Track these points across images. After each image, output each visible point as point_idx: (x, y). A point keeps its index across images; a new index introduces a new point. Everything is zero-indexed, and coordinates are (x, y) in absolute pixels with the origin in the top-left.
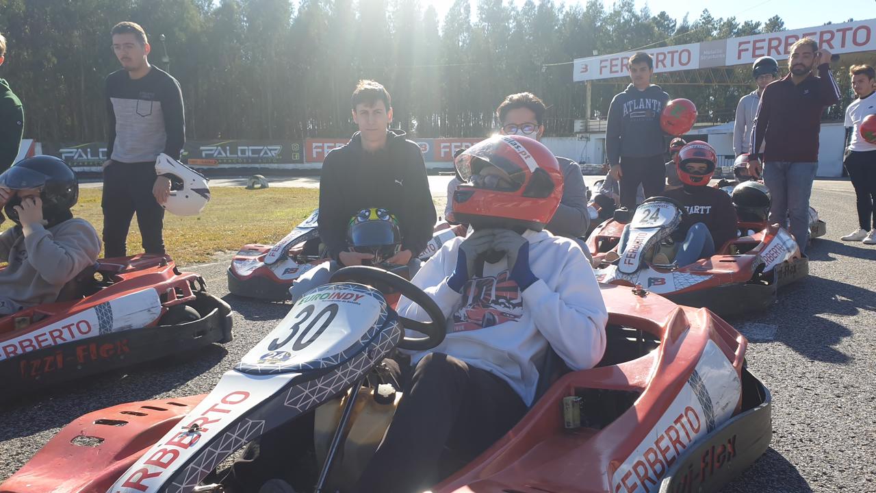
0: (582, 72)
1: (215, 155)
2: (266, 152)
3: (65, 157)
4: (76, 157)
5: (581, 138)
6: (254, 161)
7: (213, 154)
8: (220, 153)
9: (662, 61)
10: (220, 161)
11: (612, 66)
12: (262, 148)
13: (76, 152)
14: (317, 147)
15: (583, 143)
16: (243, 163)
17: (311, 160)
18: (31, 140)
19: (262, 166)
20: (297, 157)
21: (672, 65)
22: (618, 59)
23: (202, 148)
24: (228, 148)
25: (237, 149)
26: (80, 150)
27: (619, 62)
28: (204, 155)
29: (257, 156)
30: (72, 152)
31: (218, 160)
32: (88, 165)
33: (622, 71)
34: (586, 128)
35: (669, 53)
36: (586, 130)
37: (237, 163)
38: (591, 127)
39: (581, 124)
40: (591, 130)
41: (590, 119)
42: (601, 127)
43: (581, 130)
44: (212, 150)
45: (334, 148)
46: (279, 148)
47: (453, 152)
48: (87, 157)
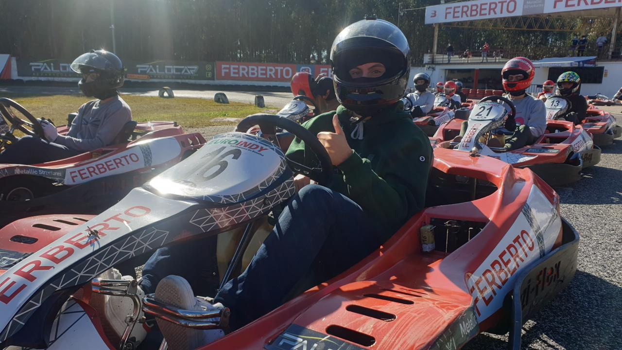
0: (432, 17)
1: (148, 72)
2: (186, 70)
3: (35, 69)
5: (429, 68)
6: (178, 77)
7: (146, 71)
8: (151, 70)
9: (494, 9)
10: (151, 76)
11: (454, 12)
12: (183, 67)
13: (42, 66)
14: (225, 68)
15: (430, 71)
16: (168, 78)
17: (221, 78)
18: (8, 56)
19: (183, 81)
20: (210, 75)
21: (501, 12)
22: (459, 7)
23: (138, 66)
24: (157, 66)
25: (164, 68)
26: (45, 64)
27: (460, 10)
28: (139, 71)
29: (179, 73)
30: (39, 66)
31: (149, 76)
32: (52, 76)
33: (462, 17)
34: (433, 60)
35: (499, 2)
36: (433, 62)
37: (165, 78)
38: (437, 60)
39: (429, 57)
40: (436, 62)
41: (437, 53)
42: (444, 60)
43: (429, 62)
44: (145, 68)
45: (238, 69)
46: (196, 68)
47: (330, 75)
48: (51, 70)
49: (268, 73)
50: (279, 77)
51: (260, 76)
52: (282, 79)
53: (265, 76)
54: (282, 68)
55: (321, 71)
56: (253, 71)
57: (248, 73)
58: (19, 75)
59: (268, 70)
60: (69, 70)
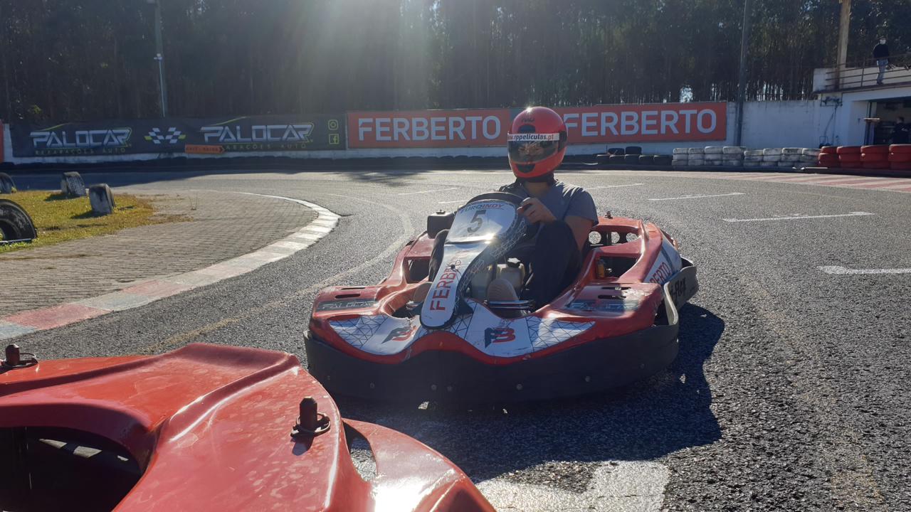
1: (222, 138)
2: (291, 132)
3: (37, 143)
4: (49, 143)
5: (825, 102)
6: (275, 147)
7: (219, 137)
8: (227, 136)
10: (228, 147)
12: (285, 126)
13: (49, 137)
14: (364, 125)
15: (829, 110)
16: (258, 150)
17: (358, 145)
19: (287, 154)
20: (336, 139)
23: (203, 129)
24: (238, 128)
25: (251, 128)
26: (53, 133)
28: (206, 139)
29: (278, 139)
30: (44, 137)
31: (224, 146)
32: (64, 154)
34: (837, 82)
36: (837, 87)
37: (252, 150)
38: (847, 80)
39: (827, 76)
40: (846, 86)
42: (865, 78)
43: (827, 86)
44: (217, 131)
45: (390, 125)
46: (310, 126)
47: (584, 129)
48: (62, 143)
49: (452, 129)
50: (474, 136)
51: (434, 137)
52: (482, 142)
53: (444, 138)
54: (480, 118)
56: (420, 129)
57: (410, 132)
58: (15, 155)
59: (451, 124)
60: (90, 141)
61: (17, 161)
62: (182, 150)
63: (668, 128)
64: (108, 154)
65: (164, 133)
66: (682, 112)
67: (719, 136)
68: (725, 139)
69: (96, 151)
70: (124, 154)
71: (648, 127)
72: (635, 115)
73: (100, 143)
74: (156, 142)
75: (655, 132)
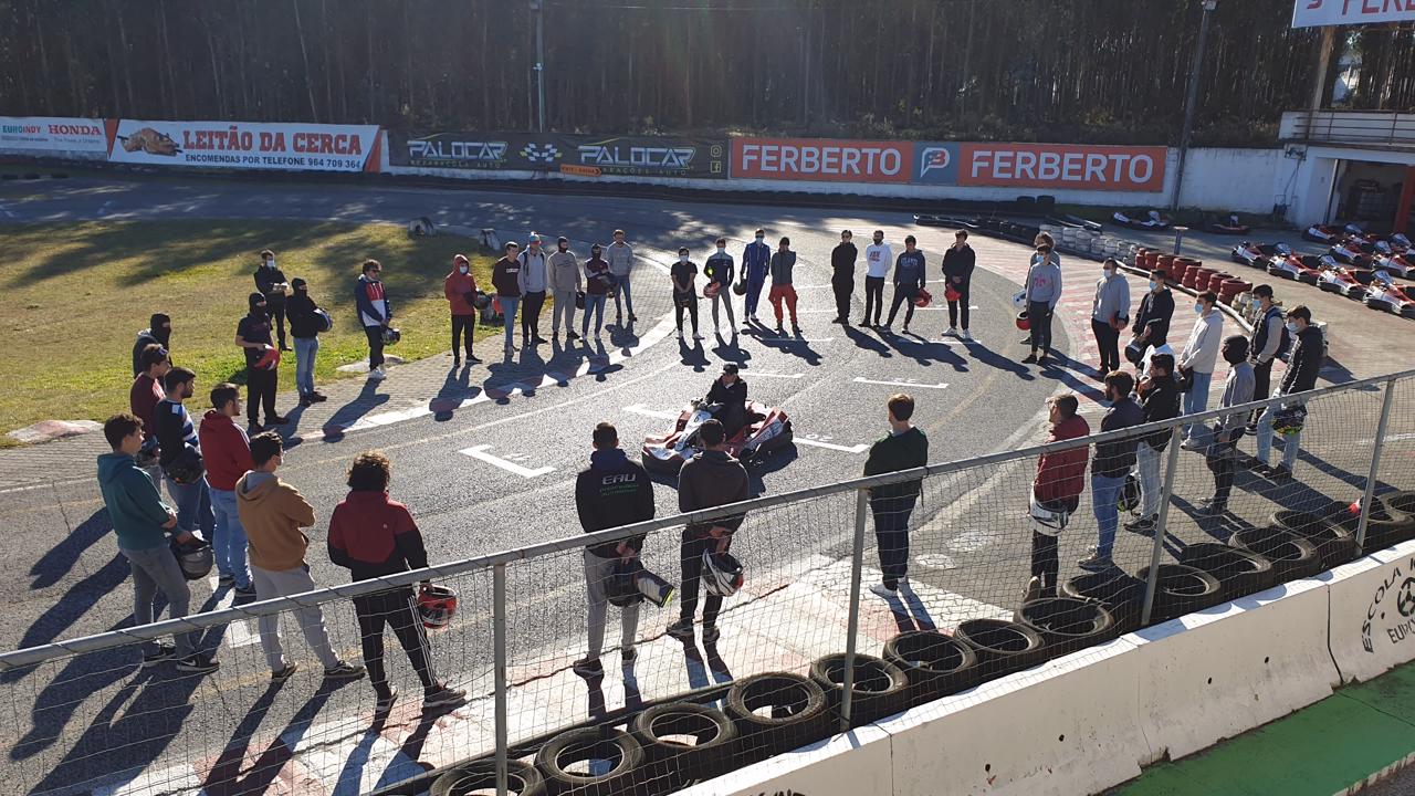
1: (598, 159)
2: (671, 157)
3: (414, 152)
5: (1290, 153)
6: (653, 172)
7: (596, 158)
8: (605, 157)
10: (605, 170)
12: (665, 150)
13: (426, 146)
14: (750, 152)
15: (1292, 163)
16: (637, 174)
17: (741, 175)
18: (377, 127)
19: (665, 181)
20: (718, 165)
23: (581, 147)
26: (430, 143)
28: (583, 159)
29: (657, 163)
30: (420, 146)
31: (601, 168)
32: (439, 166)
34: (1308, 131)
37: (629, 174)
38: (1318, 131)
39: (1296, 122)
40: (1317, 138)
41: (1320, 111)
43: (1296, 134)
44: (594, 151)
45: (778, 153)
46: (690, 151)
47: (996, 170)
48: (438, 154)
49: (845, 161)
50: (870, 171)
51: (825, 170)
52: (878, 177)
54: (878, 151)
55: (975, 157)
56: (809, 159)
57: (798, 163)
58: (391, 164)
59: (845, 156)
60: (465, 154)
61: (396, 170)
62: (559, 171)
63: (1093, 173)
64: (482, 169)
65: (540, 149)
66: (1111, 157)
67: (1155, 185)
68: (1161, 191)
69: (471, 164)
70: (500, 169)
71: (1071, 172)
72: (1057, 157)
73: (475, 157)
74: (532, 159)
75: (1079, 178)
